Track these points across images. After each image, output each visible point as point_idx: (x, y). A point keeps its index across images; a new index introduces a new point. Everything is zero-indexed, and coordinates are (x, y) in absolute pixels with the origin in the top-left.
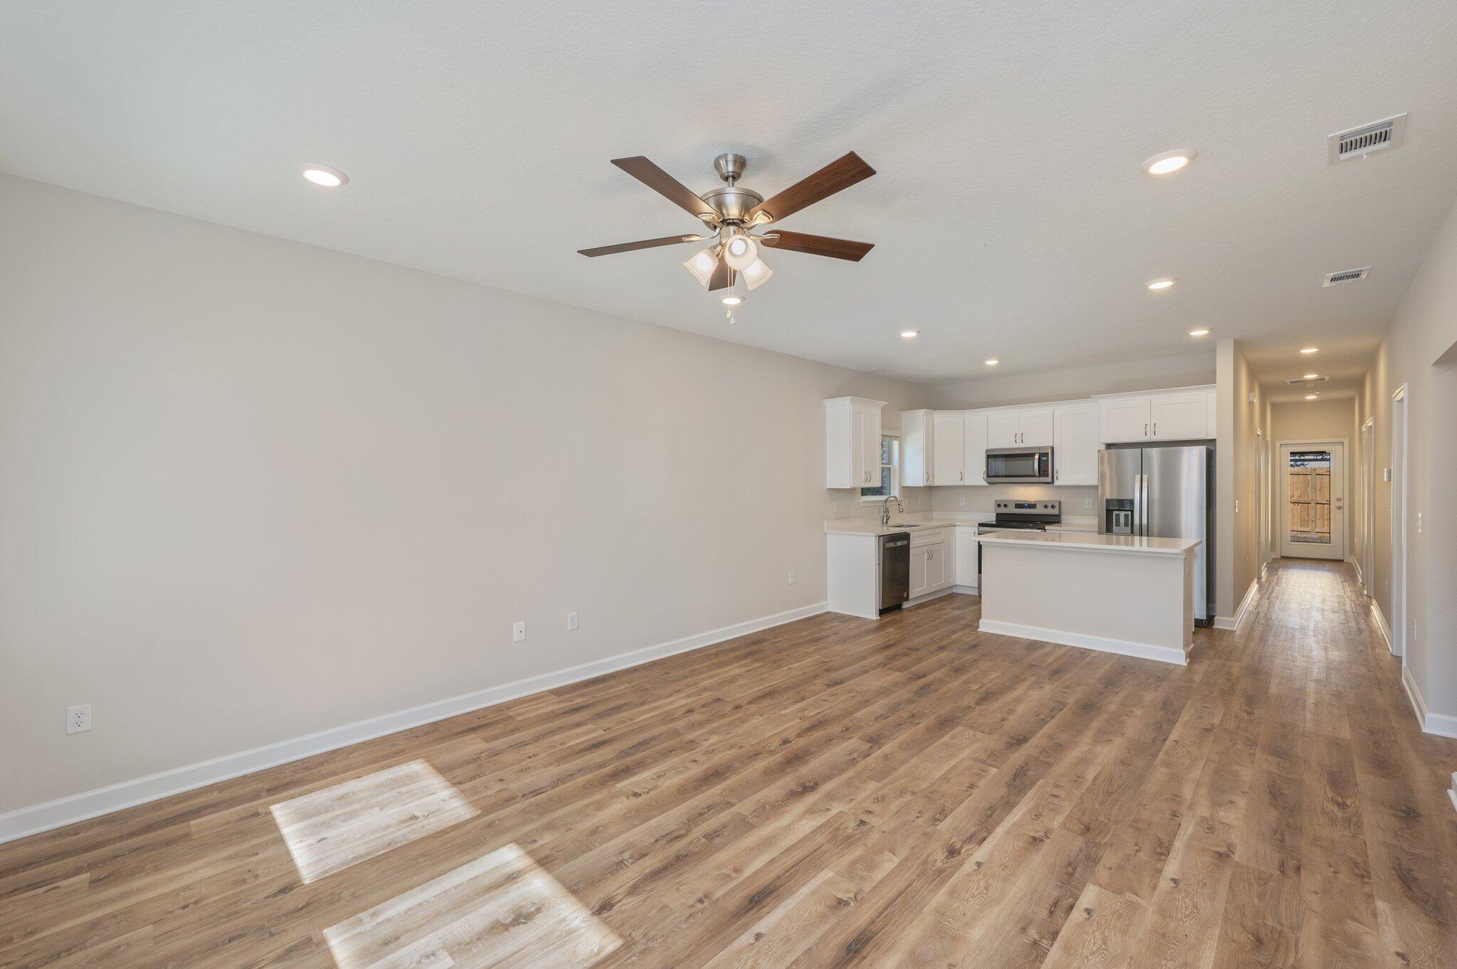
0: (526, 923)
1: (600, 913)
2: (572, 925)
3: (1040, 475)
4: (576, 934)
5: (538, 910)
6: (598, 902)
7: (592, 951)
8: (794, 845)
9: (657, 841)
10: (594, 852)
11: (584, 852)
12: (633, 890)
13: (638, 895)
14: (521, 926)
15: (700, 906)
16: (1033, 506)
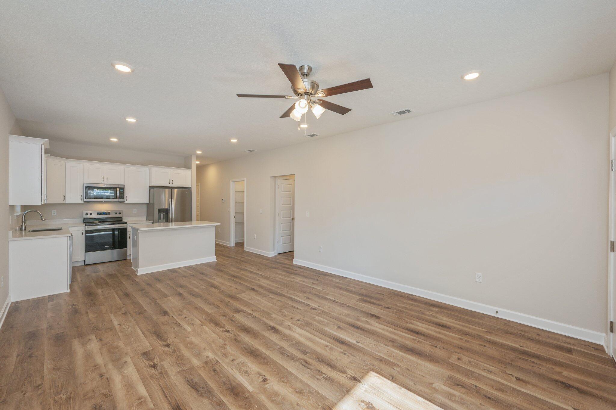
0: (372, 404)
1: (359, 380)
2: (368, 387)
3: (119, 198)
4: (371, 385)
5: (362, 402)
6: (353, 382)
7: (378, 379)
8: (311, 334)
9: (308, 368)
10: (317, 389)
11: (318, 393)
12: (343, 372)
13: (345, 370)
14: (374, 405)
15: (348, 354)
16: (109, 213)
